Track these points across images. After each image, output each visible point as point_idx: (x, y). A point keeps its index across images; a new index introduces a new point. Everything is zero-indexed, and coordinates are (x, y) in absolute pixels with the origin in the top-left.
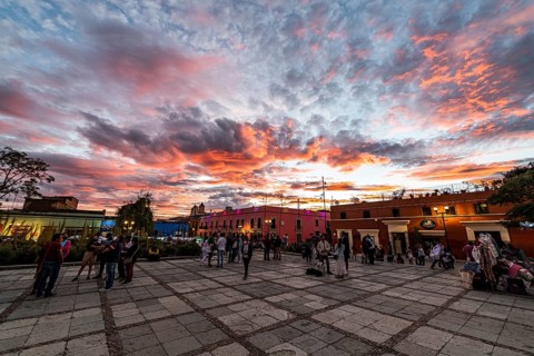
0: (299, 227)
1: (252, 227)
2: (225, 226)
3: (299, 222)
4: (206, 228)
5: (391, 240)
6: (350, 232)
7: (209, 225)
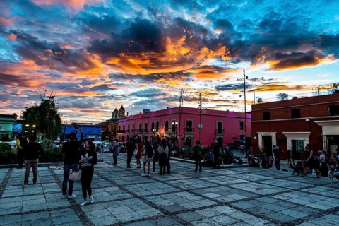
0: (220, 130)
1: (167, 130)
2: (140, 130)
3: (220, 124)
4: (123, 132)
5: (325, 145)
6: (274, 135)
7: (126, 129)
